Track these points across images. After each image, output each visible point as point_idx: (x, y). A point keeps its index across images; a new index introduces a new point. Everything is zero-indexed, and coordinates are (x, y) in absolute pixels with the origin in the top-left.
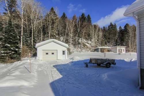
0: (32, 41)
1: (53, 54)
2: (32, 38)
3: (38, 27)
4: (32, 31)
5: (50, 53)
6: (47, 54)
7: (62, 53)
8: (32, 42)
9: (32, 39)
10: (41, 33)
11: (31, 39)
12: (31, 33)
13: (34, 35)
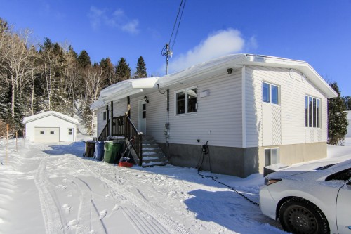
0: (13, 109)
1: (52, 133)
2: (13, 104)
3: (25, 81)
4: (13, 91)
5: (47, 132)
6: (42, 133)
7: (68, 132)
8: (13, 112)
9: (13, 106)
10: (31, 92)
11: (11, 105)
12: (10, 93)
13: (16, 97)
